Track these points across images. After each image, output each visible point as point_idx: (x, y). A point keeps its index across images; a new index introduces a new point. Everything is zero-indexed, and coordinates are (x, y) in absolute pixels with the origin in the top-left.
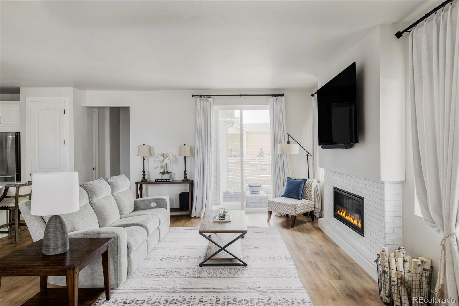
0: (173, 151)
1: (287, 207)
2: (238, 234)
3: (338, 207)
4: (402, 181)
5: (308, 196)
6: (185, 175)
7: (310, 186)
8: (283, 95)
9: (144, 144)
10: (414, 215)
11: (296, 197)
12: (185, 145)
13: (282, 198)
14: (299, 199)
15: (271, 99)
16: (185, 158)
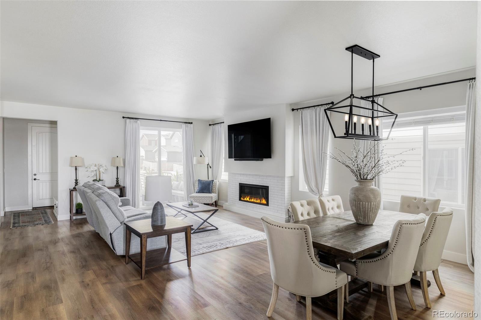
0: (104, 162)
1: (209, 199)
2: (212, 213)
3: (242, 195)
4: (291, 177)
5: (215, 191)
6: (117, 181)
7: (215, 185)
8: (192, 123)
9: (76, 156)
10: (299, 191)
11: (208, 192)
12: (117, 157)
13: (197, 194)
14: (210, 193)
15: (184, 125)
16: (117, 168)
